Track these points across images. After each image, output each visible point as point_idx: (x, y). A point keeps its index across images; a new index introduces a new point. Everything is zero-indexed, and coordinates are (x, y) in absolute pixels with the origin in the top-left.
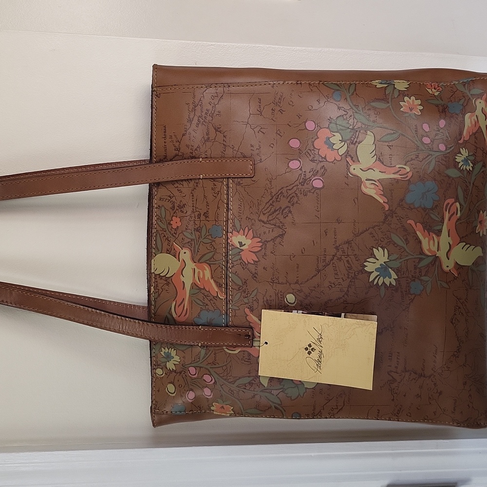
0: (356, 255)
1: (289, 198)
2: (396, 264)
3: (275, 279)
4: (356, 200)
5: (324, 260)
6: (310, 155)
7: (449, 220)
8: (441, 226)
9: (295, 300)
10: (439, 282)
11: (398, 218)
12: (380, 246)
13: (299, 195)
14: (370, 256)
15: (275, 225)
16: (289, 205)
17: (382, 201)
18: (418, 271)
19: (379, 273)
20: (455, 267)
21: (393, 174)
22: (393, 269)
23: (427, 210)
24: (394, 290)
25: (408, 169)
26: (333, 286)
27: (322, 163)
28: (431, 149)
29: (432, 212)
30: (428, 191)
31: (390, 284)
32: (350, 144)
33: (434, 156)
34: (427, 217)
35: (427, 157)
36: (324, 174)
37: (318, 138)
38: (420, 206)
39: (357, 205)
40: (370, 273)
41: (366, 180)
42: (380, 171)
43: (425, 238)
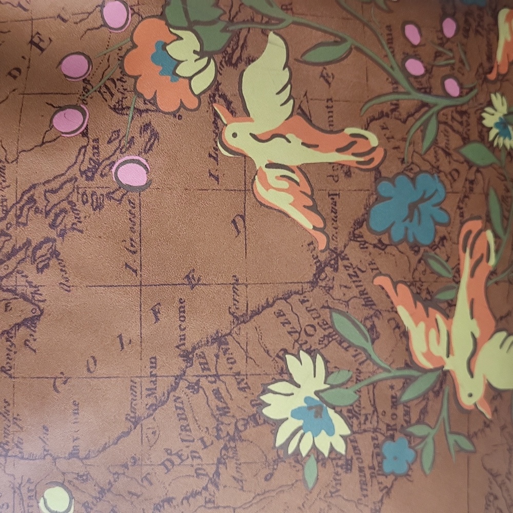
0: (239, 374)
2: (347, 397)
3: (11, 444)
4: (239, 221)
5: (152, 392)
6: (112, 95)
7: (472, 274)
9: (70, 503)
10: (452, 438)
11: (351, 271)
12: (304, 347)
13: (79, 205)
14: (277, 377)
15: (13, 292)
16: (53, 234)
17: (308, 225)
18: (400, 411)
19: (300, 423)
20: (486, 395)
22: (338, 409)
24: (341, 467)
25: (374, 140)
26: (177, 461)
27: (144, 115)
28: (427, 91)
29: (432, 253)
30: (422, 200)
31: (332, 449)
32: (223, 63)
33: (435, 109)
34: (421, 267)
35: (417, 111)
36: (151, 146)
37: (135, 46)
38: (405, 239)
39: (242, 236)
40: (276, 424)
41: (268, 166)
42: (303, 144)
43: (417, 323)
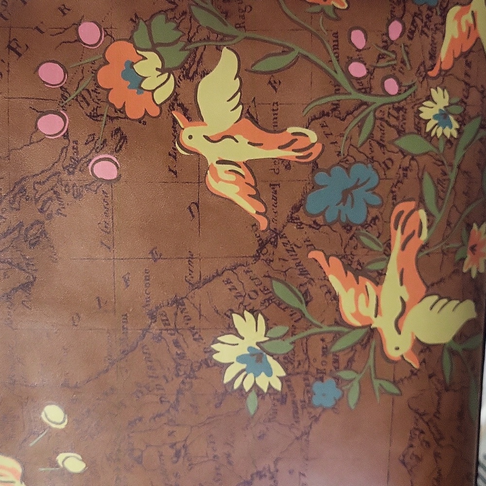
0: (193, 328)
1: (40, 203)
2: (285, 347)
4: (194, 208)
5: (124, 341)
6: (88, 104)
8: (384, 263)
9: (65, 417)
11: (289, 247)
12: (248, 308)
13: (63, 195)
14: (225, 331)
17: (252, 211)
18: (330, 359)
19: (244, 366)
20: (413, 349)
21: (279, 148)
22: (276, 357)
23: (354, 228)
24: (278, 400)
25: (313, 136)
27: (115, 121)
28: (367, 91)
29: (364, 231)
30: (356, 186)
31: (270, 387)
32: (181, 78)
33: (373, 107)
34: (353, 243)
35: (356, 109)
36: (121, 147)
37: (106, 63)
38: (338, 220)
39: (196, 220)
40: (224, 366)
41: (218, 162)
42: (249, 143)
43: (347, 290)
